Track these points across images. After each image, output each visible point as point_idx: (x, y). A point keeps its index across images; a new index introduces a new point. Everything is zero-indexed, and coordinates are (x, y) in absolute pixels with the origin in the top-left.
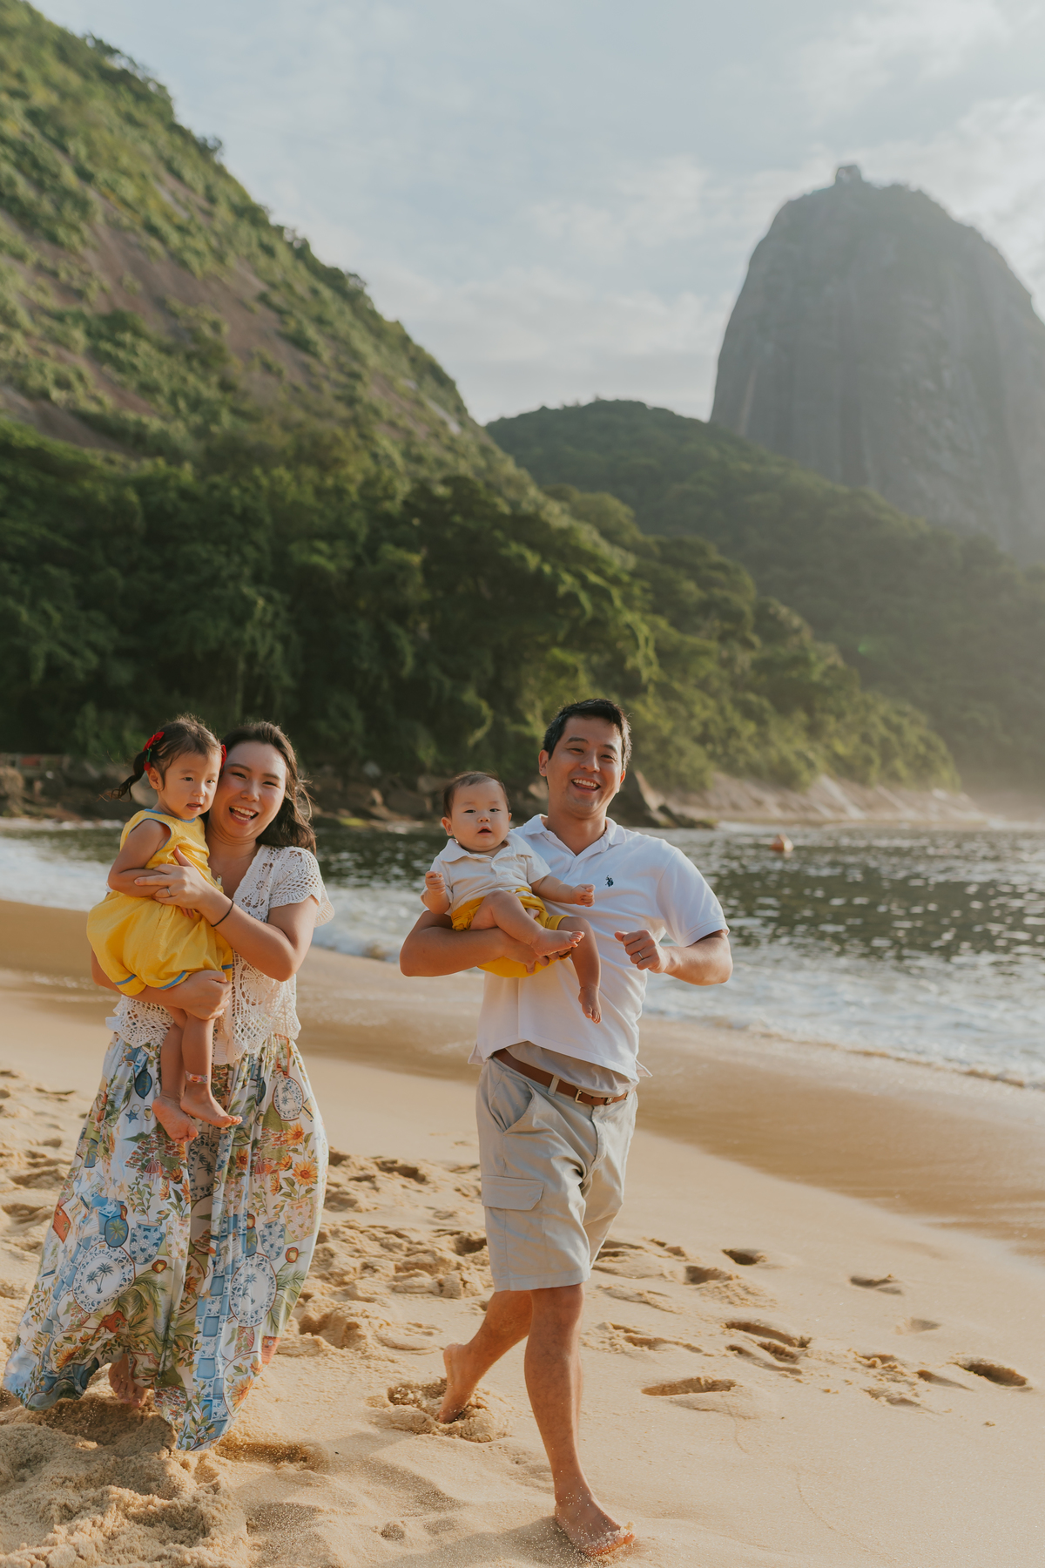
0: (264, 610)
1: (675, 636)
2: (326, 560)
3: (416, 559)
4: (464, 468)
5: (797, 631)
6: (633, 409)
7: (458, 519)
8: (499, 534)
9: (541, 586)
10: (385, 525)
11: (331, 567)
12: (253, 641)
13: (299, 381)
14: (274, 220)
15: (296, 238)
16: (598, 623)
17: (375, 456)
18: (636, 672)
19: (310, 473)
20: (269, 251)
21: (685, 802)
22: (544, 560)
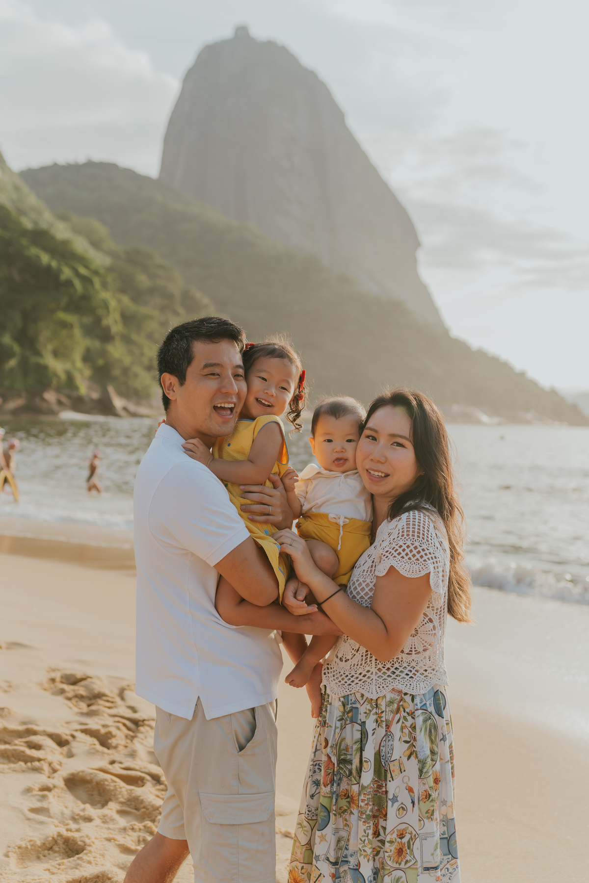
1: (132, 307)
5: (205, 305)
6: (109, 167)
8: (24, 242)
9: (51, 275)
16: (86, 298)
18: (108, 329)
21: (138, 404)
22: (53, 257)
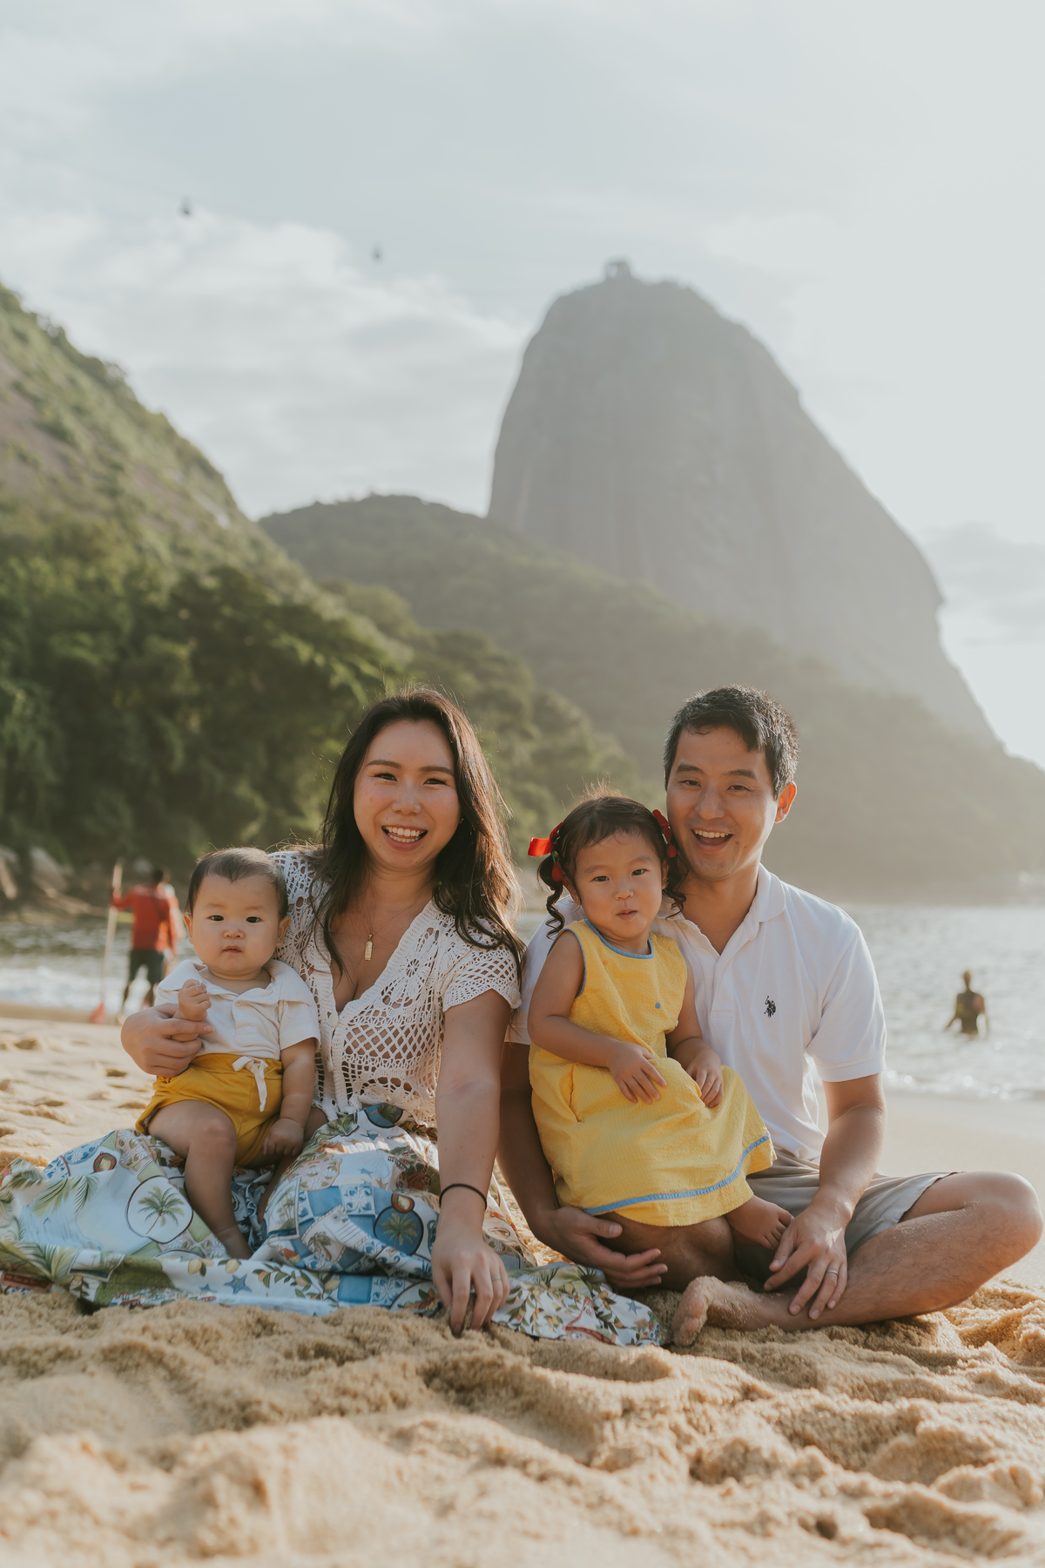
0: (25, 706)
2: (87, 652)
3: (183, 652)
4: (234, 561)
5: (576, 723)
6: (406, 503)
7: (227, 611)
8: (269, 626)
9: (314, 677)
10: (150, 618)
11: (93, 659)
12: (13, 737)
13: (57, 470)
14: (28, 305)
15: (49, 325)
17: (139, 549)
19: (71, 565)
20: (22, 338)
22: (317, 649)
